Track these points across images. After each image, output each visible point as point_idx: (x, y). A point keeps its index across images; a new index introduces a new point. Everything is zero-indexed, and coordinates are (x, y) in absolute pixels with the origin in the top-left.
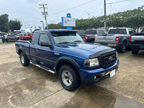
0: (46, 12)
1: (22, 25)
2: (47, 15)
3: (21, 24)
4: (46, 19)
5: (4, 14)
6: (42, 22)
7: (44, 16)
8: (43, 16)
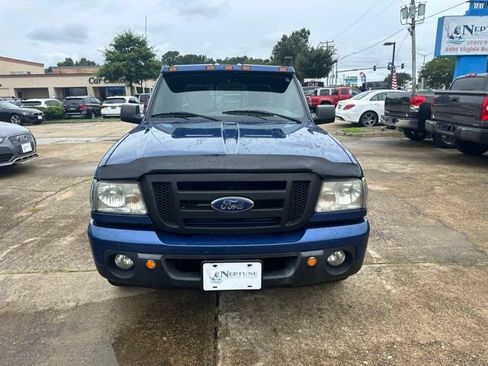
0: (420, 5)
1: (336, 61)
2: (421, 17)
3: (334, 57)
4: (412, 34)
5: (299, 30)
6: (390, 44)
7: (410, 21)
8: (404, 21)
